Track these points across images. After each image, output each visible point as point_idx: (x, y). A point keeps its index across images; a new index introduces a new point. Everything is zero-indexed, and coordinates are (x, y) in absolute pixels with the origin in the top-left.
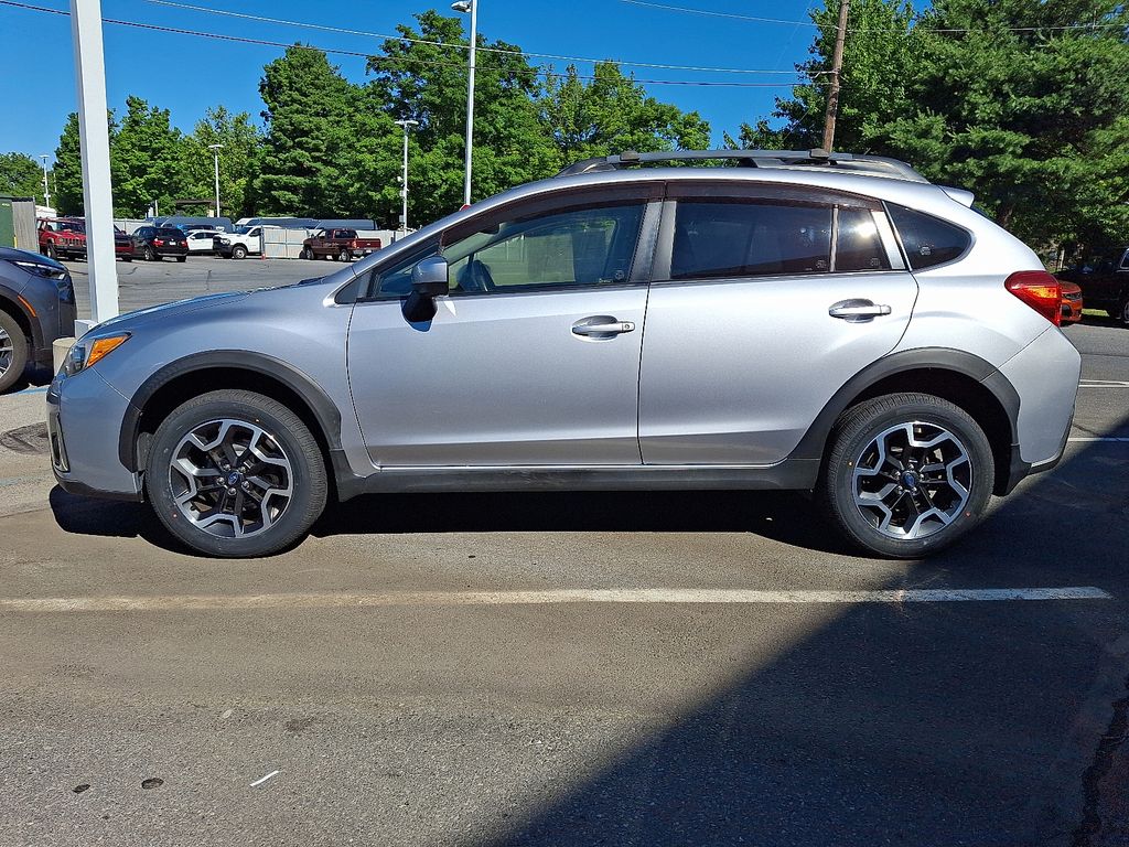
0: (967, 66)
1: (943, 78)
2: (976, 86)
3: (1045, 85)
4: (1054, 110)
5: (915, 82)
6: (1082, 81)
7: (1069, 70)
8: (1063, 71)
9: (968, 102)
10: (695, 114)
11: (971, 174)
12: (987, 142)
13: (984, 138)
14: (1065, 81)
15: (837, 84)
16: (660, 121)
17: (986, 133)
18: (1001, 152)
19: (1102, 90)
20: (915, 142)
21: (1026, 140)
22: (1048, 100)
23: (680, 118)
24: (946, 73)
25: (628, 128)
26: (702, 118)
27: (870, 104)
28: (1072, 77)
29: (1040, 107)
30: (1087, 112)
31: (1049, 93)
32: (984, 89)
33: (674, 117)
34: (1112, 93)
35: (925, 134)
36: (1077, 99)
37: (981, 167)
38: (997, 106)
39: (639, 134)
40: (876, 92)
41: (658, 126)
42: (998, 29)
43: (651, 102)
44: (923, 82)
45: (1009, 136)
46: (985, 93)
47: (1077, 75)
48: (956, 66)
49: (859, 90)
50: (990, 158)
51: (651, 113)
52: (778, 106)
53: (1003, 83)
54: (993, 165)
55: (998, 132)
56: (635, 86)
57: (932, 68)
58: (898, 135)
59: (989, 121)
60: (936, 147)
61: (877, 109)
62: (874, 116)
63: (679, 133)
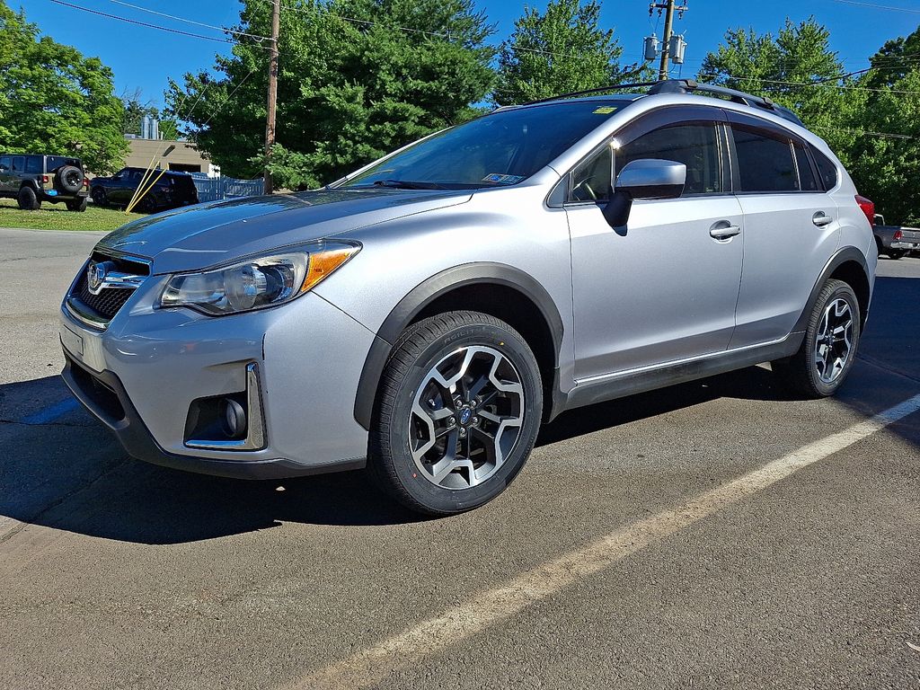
0: (378, 51)
1: (361, 57)
2: (384, 67)
3: (428, 73)
4: (438, 92)
5: (337, 57)
6: (453, 74)
7: (444, 65)
8: (440, 65)
9: (379, 78)
10: (97, 59)
11: (388, 135)
12: (397, 111)
13: (395, 107)
14: (442, 73)
15: (276, 50)
16: (62, 60)
17: (396, 104)
18: (406, 119)
19: (464, 82)
20: (345, 104)
21: (422, 113)
22: (434, 85)
23: (82, 60)
24: (363, 53)
25: (25, 62)
26: (104, 64)
27: (304, 71)
28: (446, 71)
29: (428, 89)
30: (457, 97)
31: (433, 80)
32: (389, 70)
33: (75, 58)
34: (470, 86)
35: (351, 99)
36: (452, 86)
37: (394, 130)
38: (399, 84)
39: (39, 69)
40: (307, 62)
41: (59, 65)
42: (393, 26)
43: (49, 41)
44: (344, 59)
45: (411, 108)
46: (390, 74)
47: (449, 68)
48: (368, 49)
49: (293, 57)
50: (400, 123)
51: (49, 51)
52: (218, 61)
53: (401, 68)
54: (402, 129)
55: (404, 105)
56: (27, 23)
57: (351, 48)
58: (331, 98)
59: (395, 96)
60: (360, 111)
61: (309, 75)
62: (309, 81)
63: (82, 75)
